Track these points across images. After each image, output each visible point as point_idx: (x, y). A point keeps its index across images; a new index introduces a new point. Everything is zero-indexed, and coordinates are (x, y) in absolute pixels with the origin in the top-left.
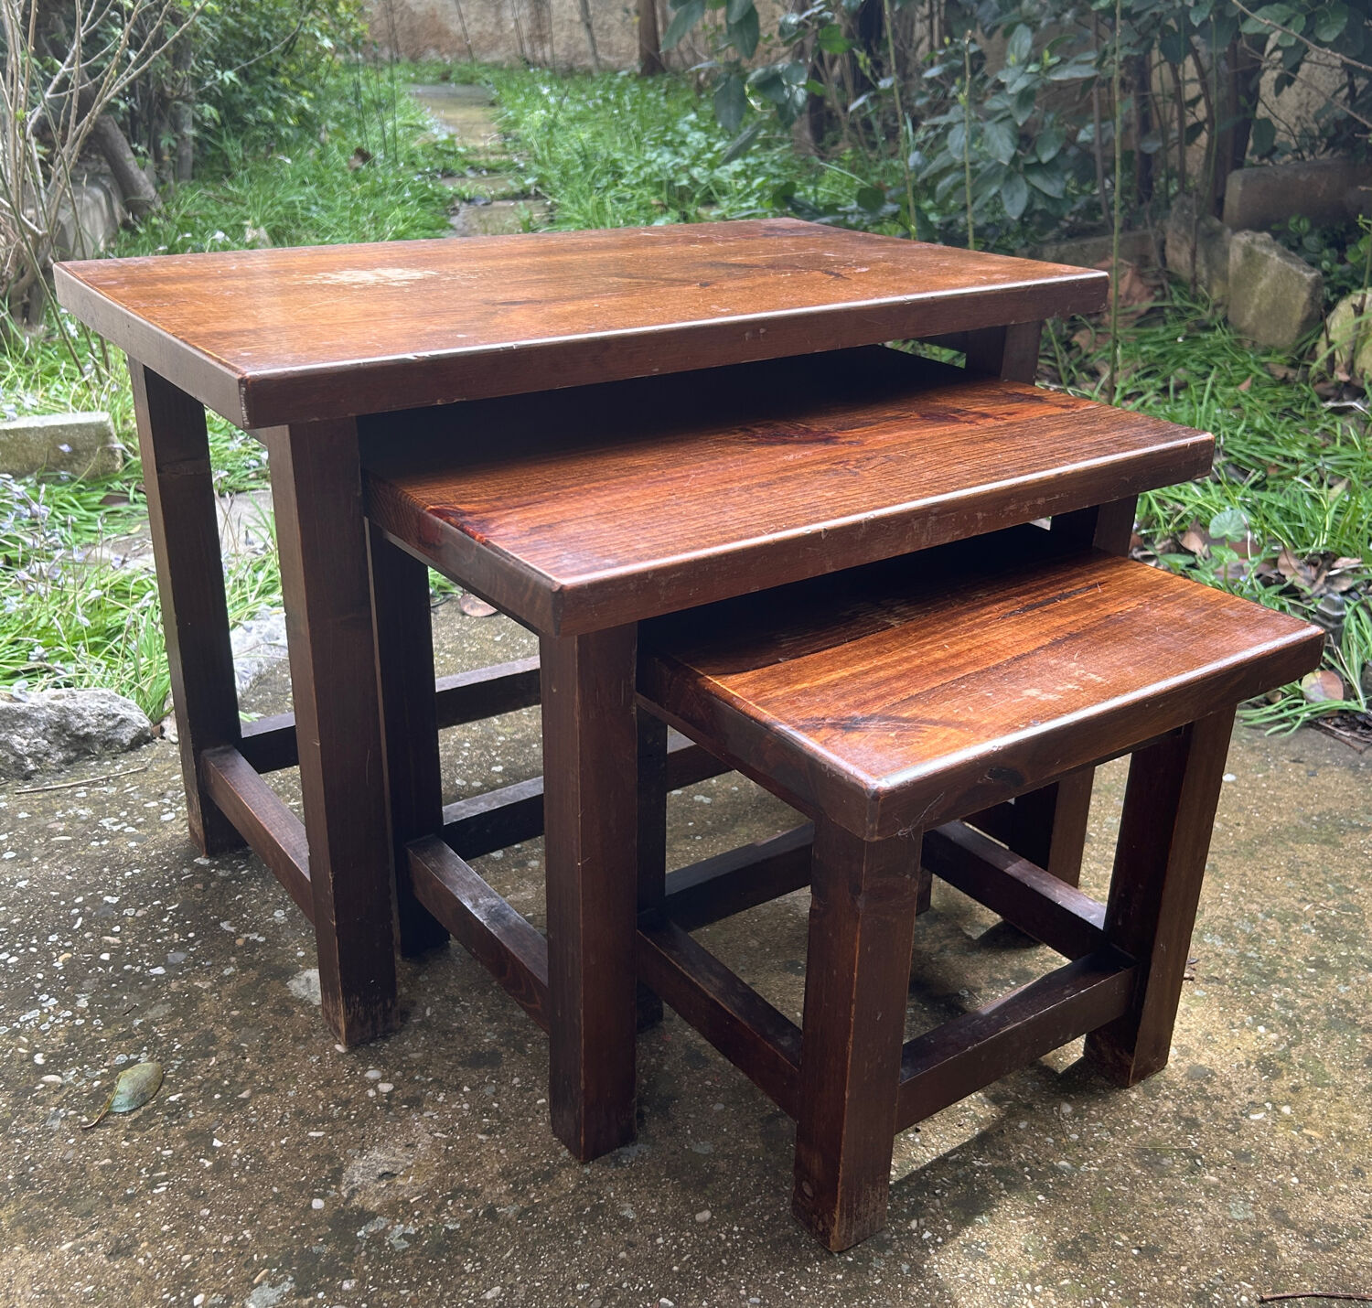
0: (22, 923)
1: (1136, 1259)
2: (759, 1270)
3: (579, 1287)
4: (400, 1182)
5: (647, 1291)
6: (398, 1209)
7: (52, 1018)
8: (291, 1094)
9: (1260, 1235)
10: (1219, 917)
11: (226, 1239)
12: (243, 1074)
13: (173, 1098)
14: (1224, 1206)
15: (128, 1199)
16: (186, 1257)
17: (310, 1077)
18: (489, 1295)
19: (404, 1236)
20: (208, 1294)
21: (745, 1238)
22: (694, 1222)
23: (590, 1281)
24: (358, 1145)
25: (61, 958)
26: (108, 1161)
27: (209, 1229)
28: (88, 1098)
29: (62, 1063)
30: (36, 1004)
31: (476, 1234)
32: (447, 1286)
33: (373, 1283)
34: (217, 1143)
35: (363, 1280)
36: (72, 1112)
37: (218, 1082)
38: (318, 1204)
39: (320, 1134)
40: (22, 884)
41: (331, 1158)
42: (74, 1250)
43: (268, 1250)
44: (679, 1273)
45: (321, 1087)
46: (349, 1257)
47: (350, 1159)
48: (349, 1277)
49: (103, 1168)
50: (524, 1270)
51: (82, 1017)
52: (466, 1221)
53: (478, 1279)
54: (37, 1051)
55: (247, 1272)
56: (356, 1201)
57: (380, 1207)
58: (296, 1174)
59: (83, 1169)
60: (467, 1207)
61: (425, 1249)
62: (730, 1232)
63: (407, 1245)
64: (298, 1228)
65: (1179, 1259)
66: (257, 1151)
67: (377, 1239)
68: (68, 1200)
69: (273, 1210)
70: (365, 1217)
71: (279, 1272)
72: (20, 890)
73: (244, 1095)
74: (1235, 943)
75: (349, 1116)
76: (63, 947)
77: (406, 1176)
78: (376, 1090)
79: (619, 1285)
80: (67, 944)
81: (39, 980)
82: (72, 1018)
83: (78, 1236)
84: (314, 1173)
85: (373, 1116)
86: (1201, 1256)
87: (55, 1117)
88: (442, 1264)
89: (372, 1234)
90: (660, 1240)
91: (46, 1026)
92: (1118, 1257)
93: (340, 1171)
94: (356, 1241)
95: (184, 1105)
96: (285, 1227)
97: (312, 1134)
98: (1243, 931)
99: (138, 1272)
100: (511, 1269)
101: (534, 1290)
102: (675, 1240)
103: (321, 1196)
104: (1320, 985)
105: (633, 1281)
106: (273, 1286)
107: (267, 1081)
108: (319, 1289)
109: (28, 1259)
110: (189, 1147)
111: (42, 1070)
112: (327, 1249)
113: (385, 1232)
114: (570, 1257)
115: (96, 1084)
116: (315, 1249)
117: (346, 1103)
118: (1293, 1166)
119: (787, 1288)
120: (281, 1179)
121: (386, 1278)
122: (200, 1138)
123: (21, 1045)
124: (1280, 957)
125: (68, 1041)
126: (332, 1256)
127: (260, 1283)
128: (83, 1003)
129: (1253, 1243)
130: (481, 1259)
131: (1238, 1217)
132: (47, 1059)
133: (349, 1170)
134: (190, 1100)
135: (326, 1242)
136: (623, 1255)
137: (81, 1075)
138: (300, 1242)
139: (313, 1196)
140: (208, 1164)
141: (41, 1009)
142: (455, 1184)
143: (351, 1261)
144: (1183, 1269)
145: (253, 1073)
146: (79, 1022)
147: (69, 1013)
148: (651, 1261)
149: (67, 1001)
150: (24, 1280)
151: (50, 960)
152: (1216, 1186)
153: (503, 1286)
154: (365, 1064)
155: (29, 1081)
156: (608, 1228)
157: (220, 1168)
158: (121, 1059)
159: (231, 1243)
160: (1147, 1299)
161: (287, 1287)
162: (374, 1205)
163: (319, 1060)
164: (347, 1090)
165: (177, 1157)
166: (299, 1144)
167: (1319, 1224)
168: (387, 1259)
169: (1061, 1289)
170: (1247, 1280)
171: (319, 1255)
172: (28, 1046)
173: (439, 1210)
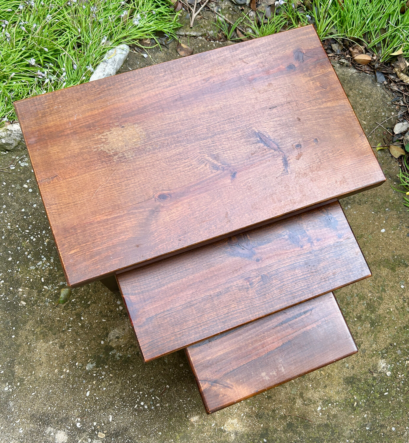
0: (36, 224)
1: (266, 399)
2: (189, 383)
3: (152, 378)
4: (120, 340)
5: (165, 383)
6: (119, 348)
7: (45, 265)
8: (100, 305)
9: (294, 399)
10: (344, 293)
11: (83, 348)
12: (89, 296)
13: (73, 300)
14: (291, 390)
15: (63, 331)
16: (75, 352)
17: (105, 301)
18: (134, 376)
19: (119, 356)
20: (79, 363)
21: (188, 374)
22: (179, 366)
23: (154, 377)
24: (113, 326)
25: (46, 241)
26: (59, 318)
27: (80, 345)
28: (54, 296)
29: (48, 282)
30: (40, 259)
31: (134, 359)
32: (126, 371)
33: (111, 368)
34: (82, 318)
35: (109, 366)
36: (51, 301)
37: (83, 297)
38: (102, 342)
39: (105, 321)
40: (35, 206)
41: (106, 329)
42: (52, 344)
43: (91, 353)
44: (173, 379)
45: (106, 304)
46: (107, 359)
47: (110, 330)
48: (106, 365)
49: (58, 320)
50: (142, 371)
51: (52, 266)
52: (132, 355)
53: (132, 371)
54: (42, 277)
55: (87, 359)
56: (110, 344)
57: (115, 347)
58: (98, 332)
59: (54, 320)
60: (133, 351)
61: (123, 361)
62: (186, 371)
63: (119, 359)
64: (98, 349)
65: (274, 401)
66: (91, 323)
67: (114, 355)
68: (51, 329)
69: (93, 342)
70: (112, 349)
71: (93, 360)
72: (34, 208)
73: (89, 303)
74: (343, 304)
75: (112, 316)
76: (46, 237)
77: (122, 339)
78: (119, 308)
79: (160, 380)
80: (48, 235)
81: (41, 249)
82: (49, 266)
83: (53, 340)
84: (102, 333)
85: (117, 317)
86: (279, 401)
87: (47, 302)
88: (126, 366)
89: (113, 354)
90: (171, 370)
91: (43, 268)
92: (262, 397)
93: (107, 334)
94: (109, 355)
95: (76, 303)
96: (95, 348)
97: (103, 320)
98: (347, 300)
99: (65, 354)
100: (139, 371)
101: (143, 377)
102: (174, 370)
103: (104, 340)
104: (354, 325)
105: (163, 379)
106: (92, 364)
107: (94, 299)
108: (101, 366)
109: (43, 345)
110: (76, 318)
111: (43, 284)
112: (103, 356)
113: (115, 354)
114: (152, 370)
115: (56, 291)
116: (101, 355)
117: (111, 311)
118: (313, 381)
119: (193, 389)
120: (95, 333)
121: (114, 367)
122: (79, 315)
123: (38, 274)
124: (351, 312)
125: (49, 274)
126: (104, 358)
127: (89, 363)
128: (52, 261)
129: (292, 400)
130: (134, 366)
131: (292, 393)
132: (45, 280)
133: (110, 334)
134: (77, 302)
135: (103, 354)
136: (162, 372)
137: (52, 287)
138: (98, 353)
139: (102, 340)
140: (80, 325)
141: (42, 261)
142: (132, 344)
143: (108, 360)
144: (274, 403)
145: (91, 295)
146: (52, 268)
147: (49, 264)
148: (168, 375)
149: (48, 260)
150: (43, 350)
151: (44, 241)
152: (293, 383)
153: (137, 374)
154: (117, 299)
155: (41, 288)
156: (161, 364)
157: (83, 326)
158: (61, 283)
159: (84, 349)
160: (263, 409)
161: (94, 365)
162: (114, 346)
163: (107, 295)
164: (112, 307)
165: (73, 321)
166: (100, 323)
167: (309, 399)
168: (114, 362)
169: (247, 402)
170: (285, 409)
171: (101, 357)
172: (40, 275)
173: (127, 351)
